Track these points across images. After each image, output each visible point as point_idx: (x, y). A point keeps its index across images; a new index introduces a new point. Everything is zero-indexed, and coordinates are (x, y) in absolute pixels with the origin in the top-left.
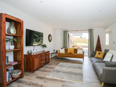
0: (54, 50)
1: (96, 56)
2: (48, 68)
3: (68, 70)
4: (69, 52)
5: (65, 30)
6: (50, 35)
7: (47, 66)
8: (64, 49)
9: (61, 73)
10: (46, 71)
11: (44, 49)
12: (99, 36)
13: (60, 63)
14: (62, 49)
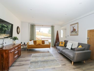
0: (21, 43)
1: (60, 45)
2: (23, 61)
3: (44, 59)
4: (37, 43)
5: (32, 24)
6: (18, 28)
7: (20, 59)
8: (33, 41)
9: (40, 63)
10: (23, 65)
11: (14, 42)
12: (58, 31)
13: (33, 54)
14: (30, 41)
